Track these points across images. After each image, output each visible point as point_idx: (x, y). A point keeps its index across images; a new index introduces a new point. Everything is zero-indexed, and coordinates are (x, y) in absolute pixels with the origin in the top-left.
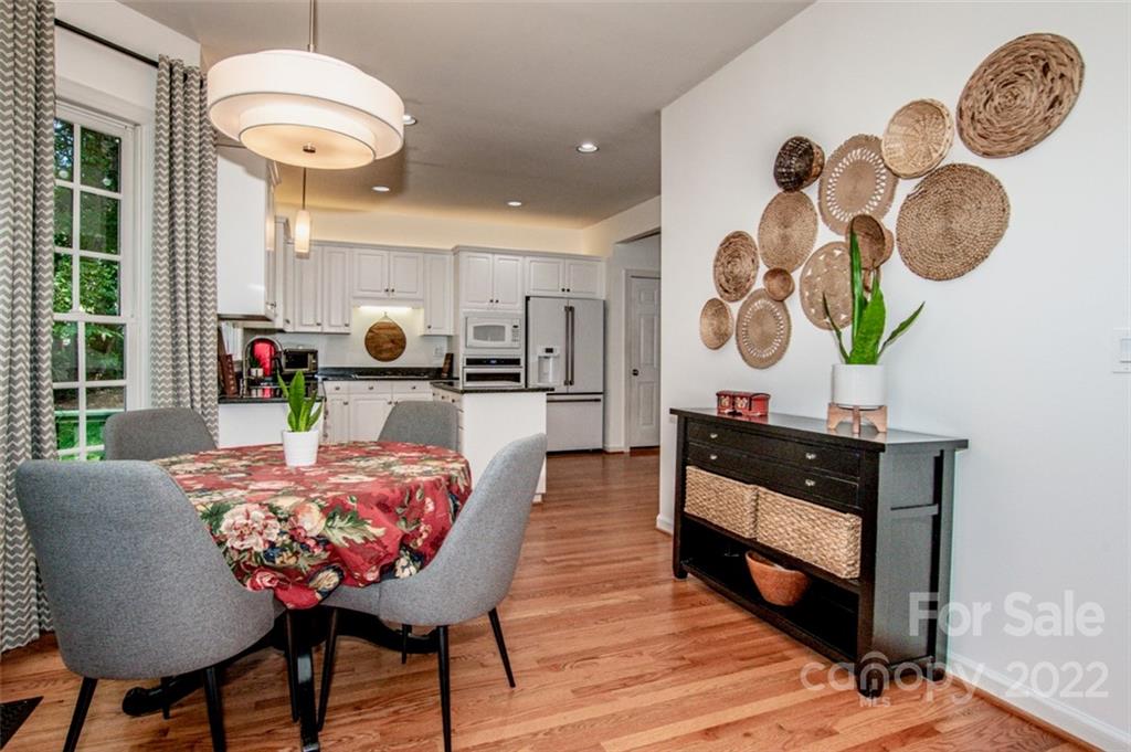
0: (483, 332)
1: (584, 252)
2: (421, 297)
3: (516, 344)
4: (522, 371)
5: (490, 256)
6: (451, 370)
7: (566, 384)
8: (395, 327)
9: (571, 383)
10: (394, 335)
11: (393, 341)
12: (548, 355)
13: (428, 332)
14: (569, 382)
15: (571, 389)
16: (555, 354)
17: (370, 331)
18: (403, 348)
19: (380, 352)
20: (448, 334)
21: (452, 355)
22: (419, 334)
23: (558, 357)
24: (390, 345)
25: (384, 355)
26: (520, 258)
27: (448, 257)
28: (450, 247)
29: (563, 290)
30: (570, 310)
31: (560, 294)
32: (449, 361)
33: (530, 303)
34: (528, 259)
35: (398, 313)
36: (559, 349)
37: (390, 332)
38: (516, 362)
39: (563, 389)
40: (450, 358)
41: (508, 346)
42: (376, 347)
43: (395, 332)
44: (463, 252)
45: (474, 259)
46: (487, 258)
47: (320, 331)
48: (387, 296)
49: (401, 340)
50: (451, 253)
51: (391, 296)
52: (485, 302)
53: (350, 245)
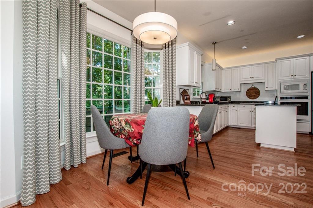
2: (264, 78)
3: (306, 91)
4: (309, 101)
8: (256, 89)
10: (256, 91)
11: (256, 93)
13: (267, 89)
17: (248, 90)
18: (259, 95)
19: (251, 97)
20: (275, 89)
21: (277, 97)
22: (264, 90)
24: (254, 94)
28: (274, 60)
34: (312, 57)
38: (306, 98)
41: (301, 92)
42: (250, 95)
44: (279, 60)
45: (283, 62)
46: (290, 60)
47: (231, 91)
48: (251, 79)
49: (258, 92)
50: (276, 62)
51: (253, 79)
52: (289, 76)
53: (239, 67)
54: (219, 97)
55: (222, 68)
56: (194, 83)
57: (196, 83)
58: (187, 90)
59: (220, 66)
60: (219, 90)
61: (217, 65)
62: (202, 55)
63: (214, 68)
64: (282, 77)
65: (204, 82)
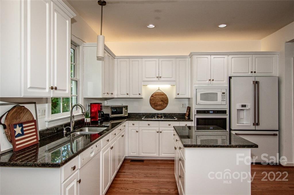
0: (206, 96)
1: (262, 50)
2: (174, 80)
3: (224, 103)
4: (227, 117)
5: (209, 56)
6: (189, 115)
7: (254, 124)
8: (163, 94)
9: (258, 124)
10: (163, 98)
11: (162, 101)
12: (243, 108)
13: (178, 96)
14: (256, 124)
15: (257, 128)
16: (247, 108)
17: (152, 96)
18: (167, 104)
19: (157, 106)
20: (188, 97)
21: (190, 108)
22: (174, 97)
23: (249, 109)
24: (161, 103)
25: (158, 108)
26: (226, 57)
27: (188, 59)
28: (188, 54)
29: (252, 72)
30: (256, 83)
31: (250, 74)
32: (188, 111)
33: (232, 80)
34: (230, 57)
35: (164, 88)
36: (250, 105)
37: (161, 97)
38: (224, 112)
39: (253, 128)
40: (189, 109)
41: (220, 103)
42: (154, 103)
43: (163, 96)
44: (195, 56)
45: (200, 59)
46: (207, 58)
47: (128, 97)
48: (158, 80)
49: (166, 100)
50: (189, 57)
51: (160, 80)
52: (206, 81)
53: (142, 57)
54: (109, 106)
55: (115, 56)
56: (45, 89)
57: (52, 88)
58: (27, 106)
59: (111, 51)
60: (110, 96)
61: (106, 49)
62: (73, 21)
63: (101, 54)
64: (198, 81)
65: (81, 80)
